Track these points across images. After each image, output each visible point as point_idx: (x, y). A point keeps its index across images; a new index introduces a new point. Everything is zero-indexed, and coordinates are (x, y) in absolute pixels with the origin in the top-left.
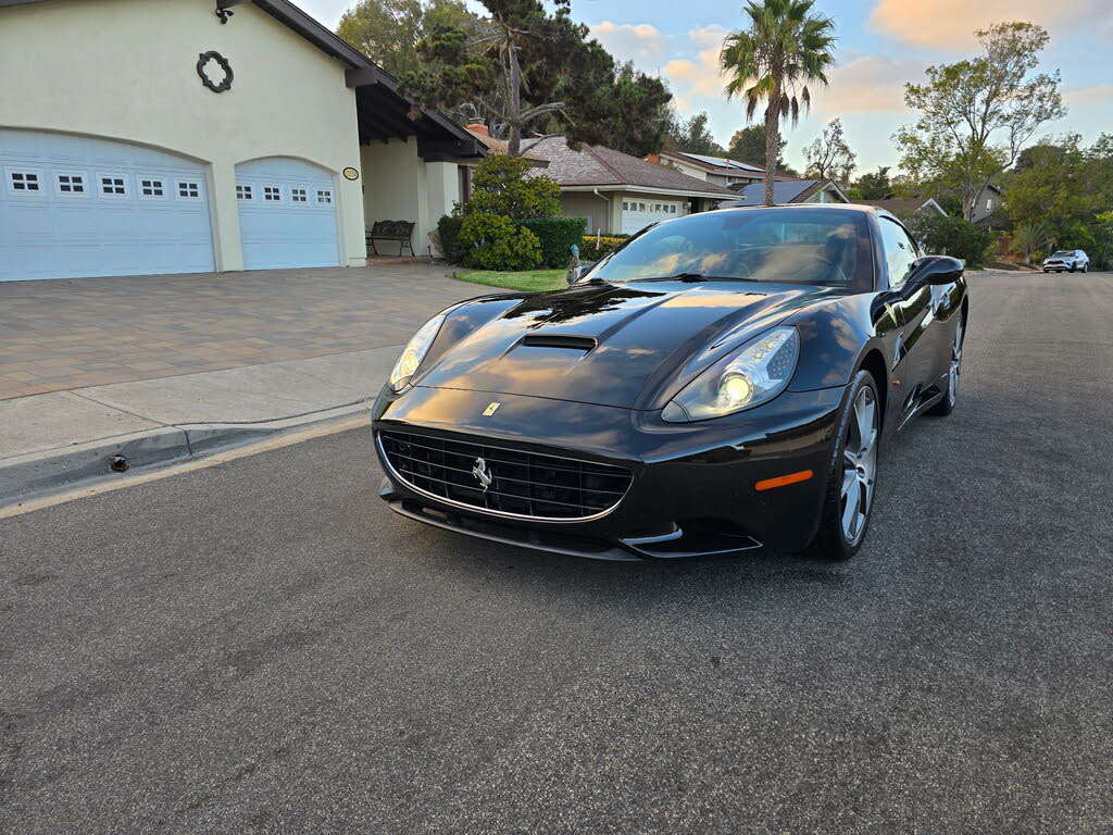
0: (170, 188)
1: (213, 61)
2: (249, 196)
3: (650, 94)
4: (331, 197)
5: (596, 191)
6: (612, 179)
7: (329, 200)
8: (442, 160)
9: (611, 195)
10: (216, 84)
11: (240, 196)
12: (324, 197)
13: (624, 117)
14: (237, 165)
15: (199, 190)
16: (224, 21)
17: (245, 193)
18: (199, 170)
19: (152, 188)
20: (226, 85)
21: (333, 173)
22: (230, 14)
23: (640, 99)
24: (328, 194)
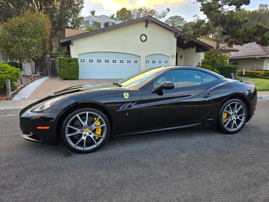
0: (132, 61)
1: (143, 36)
2: (148, 63)
3: (258, 29)
4: (168, 62)
5: (257, 57)
6: (264, 54)
7: (167, 63)
8: (200, 52)
9: (264, 58)
10: (143, 40)
11: (146, 63)
12: (166, 62)
13: (247, 37)
14: (146, 56)
15: (138, 62)
16: (146, 28)
17: (147, 62)
18: (139, 58)
19: (129, 62)
20: (145, 40)
21: (169, 57)
22: (148, 26)
23: (254, 31)
24: (167, 61)
